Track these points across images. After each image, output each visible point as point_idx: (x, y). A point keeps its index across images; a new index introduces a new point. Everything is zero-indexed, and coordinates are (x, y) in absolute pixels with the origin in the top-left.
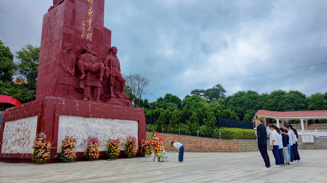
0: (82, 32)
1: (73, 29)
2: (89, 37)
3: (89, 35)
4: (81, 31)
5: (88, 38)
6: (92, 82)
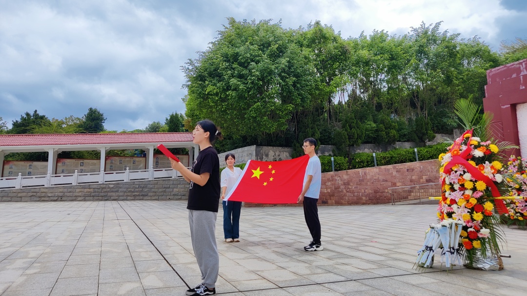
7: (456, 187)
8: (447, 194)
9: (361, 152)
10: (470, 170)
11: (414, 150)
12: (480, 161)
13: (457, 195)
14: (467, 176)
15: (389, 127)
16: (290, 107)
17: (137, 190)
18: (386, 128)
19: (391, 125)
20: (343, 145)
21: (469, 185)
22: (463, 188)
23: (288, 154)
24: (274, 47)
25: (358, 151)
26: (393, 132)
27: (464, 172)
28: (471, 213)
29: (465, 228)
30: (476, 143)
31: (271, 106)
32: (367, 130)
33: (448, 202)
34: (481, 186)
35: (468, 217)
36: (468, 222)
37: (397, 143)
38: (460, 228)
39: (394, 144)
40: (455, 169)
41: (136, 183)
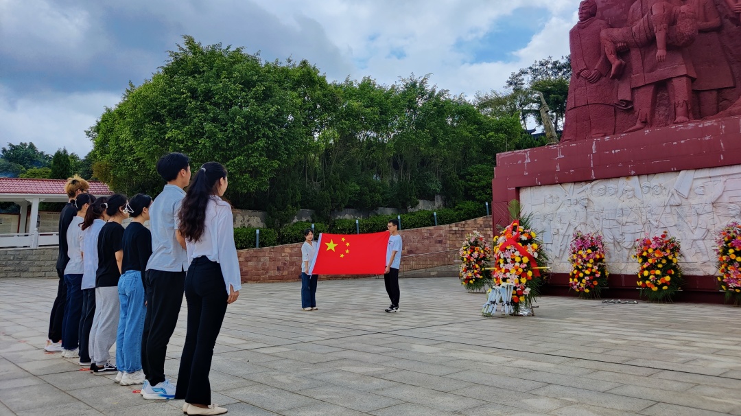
6: (652, 70)
7: (509, 260)
8: (502, 265)
9: (341, 218)
10: (519, 249)
11: (397, 218)
12: (525, 243)
13: (510, 266)
14: (517, 253)
15: (373, 190)
16: (276, 164)
17: (11, 262)
18: (370, 191)
19: (375, 189)
20: (325, 210)
21: (518, 259)
22: (513, 261)
23: (259, 219)
24: (260, 88)
25: (338, 217)
26: (378, 197)
27: (515, 251)
28: (519, 278)
29: (515, 288)
30: (522, 230)
31: (255, 162)
32: (350, 193)
33: (503, 271)
34: (526, 260)
35: (517, 281)
36: (517, 284)
37: (380, 208)
38: (512, 288)
39: (377, 209)
40: (508, 248)
41: (9, 253)
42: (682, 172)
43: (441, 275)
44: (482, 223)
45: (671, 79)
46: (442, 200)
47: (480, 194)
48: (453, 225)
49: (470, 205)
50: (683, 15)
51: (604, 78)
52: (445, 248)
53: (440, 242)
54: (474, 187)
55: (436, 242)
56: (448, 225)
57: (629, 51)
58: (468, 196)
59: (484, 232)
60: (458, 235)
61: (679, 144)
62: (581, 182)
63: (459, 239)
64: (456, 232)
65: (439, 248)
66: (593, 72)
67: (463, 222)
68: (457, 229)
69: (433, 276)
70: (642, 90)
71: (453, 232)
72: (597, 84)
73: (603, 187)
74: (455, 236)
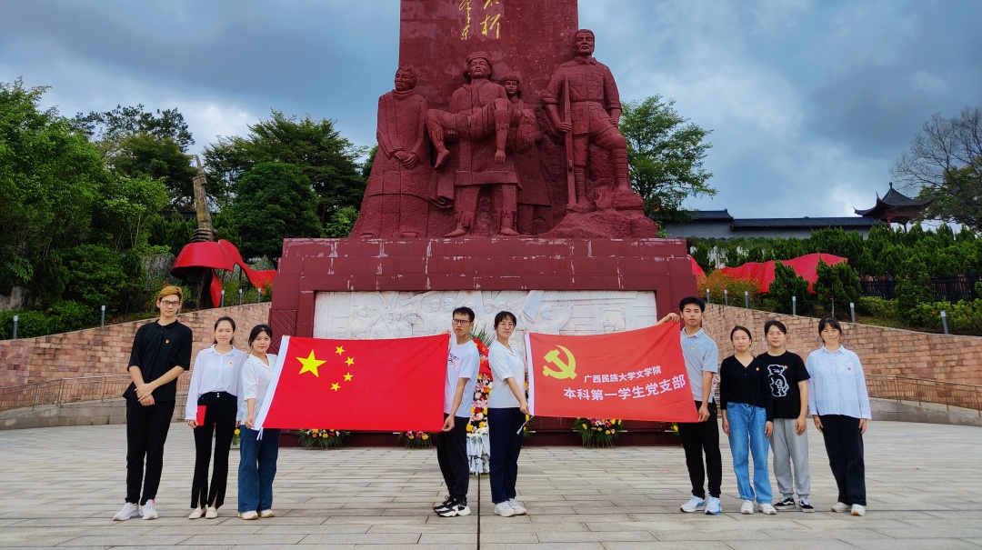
0: (464, 21)
1: (432, 21)
2: (488, 27)
3: (489, 23)
4: (460, 20)
5: (485, 32)
6: (479, 170)
42: (531, 292)
43: (22, 425)
44: (91, 337)
45: (500, 185)
46: (22, 295)
47: (90, 292)
48: (42, 339)
49: (73, 308)
50: (527, 120)
51: (421, 166)
52: (21, 379)
53: (16, 367)
54: (83, 279)
55: (9, 368)
56: (33, 339)
57: (458, 142)
58: (71, 295)
59: (92, 353)
60: (48, 357)
61: (530, 259)
62: (408, 291)
63: (49, 363)
64: (44, 352)
65: (12, 377)
66: (411, 156)
67: (61, 335)
68: (48, 345)
69: (9, 428)
70: (468, 189)
71: (40, 351)
72: (412, 171)
73: (437, 300)
74: (42, 357)
